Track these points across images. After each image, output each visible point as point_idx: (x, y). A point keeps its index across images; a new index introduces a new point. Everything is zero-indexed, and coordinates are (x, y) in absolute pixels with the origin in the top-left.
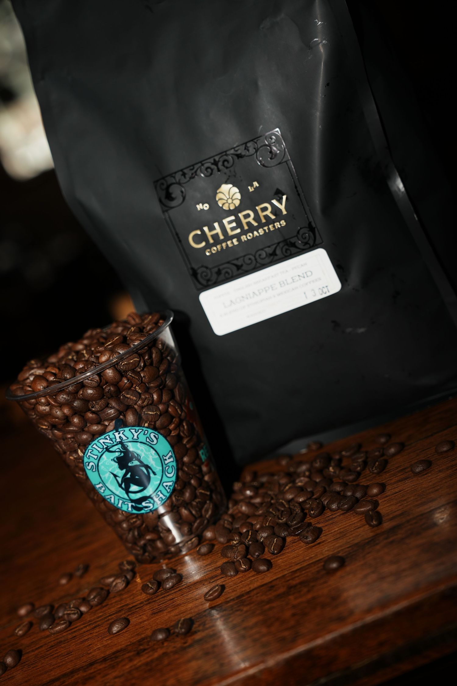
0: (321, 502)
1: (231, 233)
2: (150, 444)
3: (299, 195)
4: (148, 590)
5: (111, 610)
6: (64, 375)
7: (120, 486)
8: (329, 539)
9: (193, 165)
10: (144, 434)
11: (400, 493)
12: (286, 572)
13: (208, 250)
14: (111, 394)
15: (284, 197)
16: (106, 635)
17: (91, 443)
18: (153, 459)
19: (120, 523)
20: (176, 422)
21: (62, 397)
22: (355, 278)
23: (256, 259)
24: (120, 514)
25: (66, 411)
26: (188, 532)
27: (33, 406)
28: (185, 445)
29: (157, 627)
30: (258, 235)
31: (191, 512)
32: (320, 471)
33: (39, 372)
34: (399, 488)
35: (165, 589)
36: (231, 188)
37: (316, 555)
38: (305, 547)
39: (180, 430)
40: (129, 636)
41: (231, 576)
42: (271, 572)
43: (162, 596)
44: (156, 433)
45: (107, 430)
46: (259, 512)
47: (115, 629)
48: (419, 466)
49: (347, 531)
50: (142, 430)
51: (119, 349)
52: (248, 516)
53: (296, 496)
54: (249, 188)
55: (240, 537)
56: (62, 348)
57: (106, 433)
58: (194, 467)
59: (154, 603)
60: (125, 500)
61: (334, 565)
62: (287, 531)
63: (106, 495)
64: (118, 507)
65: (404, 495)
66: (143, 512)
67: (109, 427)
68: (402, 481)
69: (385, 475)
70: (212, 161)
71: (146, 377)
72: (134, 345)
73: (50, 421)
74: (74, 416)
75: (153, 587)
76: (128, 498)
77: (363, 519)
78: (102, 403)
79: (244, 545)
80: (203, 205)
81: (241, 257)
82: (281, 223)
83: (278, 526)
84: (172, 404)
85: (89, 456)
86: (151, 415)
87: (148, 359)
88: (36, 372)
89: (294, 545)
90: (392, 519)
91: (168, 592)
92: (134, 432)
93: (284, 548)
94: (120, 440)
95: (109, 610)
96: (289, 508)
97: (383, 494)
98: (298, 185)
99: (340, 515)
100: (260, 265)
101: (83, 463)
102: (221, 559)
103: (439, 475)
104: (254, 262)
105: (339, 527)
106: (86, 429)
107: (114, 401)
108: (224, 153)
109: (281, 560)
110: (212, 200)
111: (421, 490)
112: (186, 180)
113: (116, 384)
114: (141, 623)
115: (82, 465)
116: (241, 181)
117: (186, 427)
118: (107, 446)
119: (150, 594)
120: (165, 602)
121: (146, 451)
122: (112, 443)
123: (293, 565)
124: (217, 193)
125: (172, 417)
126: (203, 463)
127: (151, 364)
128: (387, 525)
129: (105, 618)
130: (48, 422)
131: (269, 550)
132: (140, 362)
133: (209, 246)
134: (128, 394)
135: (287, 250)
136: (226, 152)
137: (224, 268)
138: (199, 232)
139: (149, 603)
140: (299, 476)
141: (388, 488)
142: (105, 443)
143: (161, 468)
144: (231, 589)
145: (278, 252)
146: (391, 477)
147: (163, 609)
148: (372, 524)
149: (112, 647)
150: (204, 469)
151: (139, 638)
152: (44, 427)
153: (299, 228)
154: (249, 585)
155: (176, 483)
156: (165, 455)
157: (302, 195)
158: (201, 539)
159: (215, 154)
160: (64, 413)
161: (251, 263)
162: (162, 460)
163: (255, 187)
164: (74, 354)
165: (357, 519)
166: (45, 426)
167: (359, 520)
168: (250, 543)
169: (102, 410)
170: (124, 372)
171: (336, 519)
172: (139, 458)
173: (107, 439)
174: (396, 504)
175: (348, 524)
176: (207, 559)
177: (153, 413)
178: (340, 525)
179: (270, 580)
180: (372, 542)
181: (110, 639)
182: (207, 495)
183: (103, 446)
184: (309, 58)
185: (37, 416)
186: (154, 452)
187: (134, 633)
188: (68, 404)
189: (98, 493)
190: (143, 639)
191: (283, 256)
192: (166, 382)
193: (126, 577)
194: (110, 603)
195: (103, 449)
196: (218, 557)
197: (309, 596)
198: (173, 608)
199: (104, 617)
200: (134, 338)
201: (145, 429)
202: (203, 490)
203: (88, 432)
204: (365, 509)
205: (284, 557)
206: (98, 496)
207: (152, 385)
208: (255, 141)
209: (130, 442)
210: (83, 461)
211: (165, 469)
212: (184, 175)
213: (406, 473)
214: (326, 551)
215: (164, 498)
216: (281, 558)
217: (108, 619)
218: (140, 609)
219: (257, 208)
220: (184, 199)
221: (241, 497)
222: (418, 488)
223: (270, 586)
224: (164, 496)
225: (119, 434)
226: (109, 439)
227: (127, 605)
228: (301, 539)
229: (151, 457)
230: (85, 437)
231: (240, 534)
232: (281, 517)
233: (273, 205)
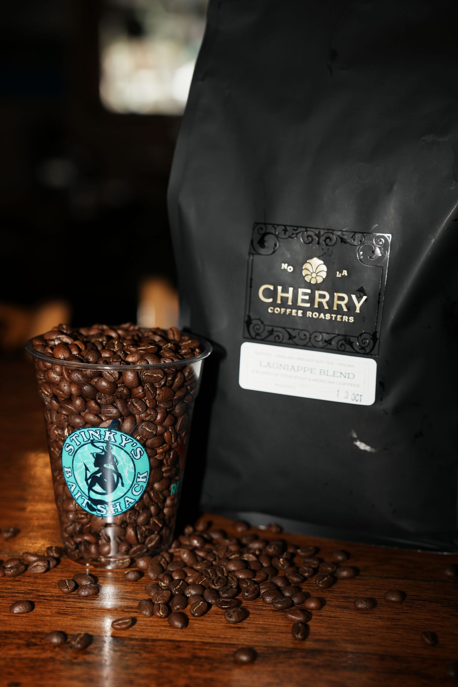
0: (259, 589)
1: (300, 303)
2: (132, 457)
3: (379, 302)
4: (64, 587)
5: (21, 587)
6: (88, 356)
7: (86, 480)
8: (250, 628)
9: (298, 227)
10: (132, 445)
11: (334, 619)
12: (197, 640)
13: (272, 308)
14: (121, 395)
15: (365, 298)
16: (5, 610)
17: (81, 429)
18: (128, 472)
19: (68, 512)
20: (165, 448)
21: (76, 376)
22: (390, 402)
23: (310, 338)
24: (73, 504)
25: (74, 390)
26: (126, 551)
27: (46, 369)
28: (163, 472)
29: (56, 628)
30: (323, 318)
31: (136, 535)
32: (270, 558)
33: (66, 340)
34: (335, 614)
35: (80, 595)
36: (321, 264)
37: (232, 638)
38: (225, 624)
39: (165, 457)
40: (27, 623)
41: (145, 615)
42: (183, 631)
43: (73, 600)
44: (143, 449)
45: (101, 425)
46: (197, 566)
47: (17, 610)
48: (363, 603)
49: (270, 630)
50: (132, 441)
51: (149, 359)
52: (185, 565)
53: (238, 570)
54: (338, 273)
55: (170, 582)
56: (95, 326)
57: (99, 428)
58: (161, 496)
59: (63, 602)
60: (83, 495)
61: (244, 658)
62: (216, 600)
63: (69, 481)
64: (74, 498)
65: (337, 623)
66: (94, 513)
67: (104, 423)
68: (342, 608)
69: (327, 593)
70: (317, 233)
71: (161, 396)
72: (164, 362)
73: (54, 391)
74: (78, 397)
75: (69, 588)
76: (87, 494)
77: (290, 626)
78: (109, 398)
79: (170, 592)
80: (288, 266)
81: (297, 329)
82: (350, 318)
83: (209, 590)
84: (170, 430)
85: (73, 439)
86: (147, 432)
87: (170, 380)
88: (63, 338)
89: (216, 617)
90: (316, 641)
91: (80, 599)
92: (124, 439)
93: (205, 615)
94: (108, 440)
95: (19, 587)
96: (227, 577)
97: (318, 611)
98: (383, 293)
99: (270, 610)
100: (311, 345)
101: (64, 443)
102: (142, 593)
103: (378, 622)
104: (308, 340)
105: (264, 622)
106: (83, 414)
107: (121, 403)
108: (331, 231)
109: (197, 625)
110: (298, 266)
111: (355, 627)
112: (284, 237)
113: (130, 389)
114: (43, 615)
115: (61, 443)
116: (334, 263)
117: (171, 456)
118: (93, 439)
119: (63, 592)
120: (73, 607)
121: (126, 461)
122: (100, 439)
123: (207, 636)
124: (306, 262)
125: (164, 442)
126: (169, 496)
127: (171, 386)
128: (309, 644)
129: (13, 593)
130: (52, 390)
131: (191, 610)
132: (162, 379)
133: (274, 304)
134: (136, 403)
135: (342, 344)
136: (333, 230)
137: (277, 331)
138: (272, 288)
139: (59, 600)
140: (249, 551)
141: (326, 608)
142: (93, 436)
143: (131, 483)
144: (139, 628)
145: (334, 343)
146: (332, 598)
147: (69, 613)
148: (297, 636)
149: (6, 625)
150: (168, 502)
151: (35, 630)
152: (46, 393)
153: (364, 331)
154: (158, 633)
155: (137, 502)
156: (141, 474)
157: (382, 304)
158: (133, 563)
159: (323, 227)
160: (71, 391)
161: (304, 339)
162: (136, 476)
163: (343, 274)
164: (105, 339)
165: (285, 623)
166: (48, 392)
167: (285, 625)
168: (177, 593)
169: (106, 405)
170: (143, 381)
171: (265, 612)
172: (117, 464)
173: (97, 433)
174: (326, 628)
175: (274, 624)
176: (130, 586)
177: (149, 430)
178: (266, 620)
179: (179, 639)
180: (289, 653)
181: (8, 616)
182: (159, 526)
183: (90, 438)
184: (451, 188)
185: (45, 379)
186: (133, 465)
187: (33, 623)
188: (79, 385)
189: (64, 475)
190: (39, 633)
191: (336, 349)
192: (175, 407)
193: (49, 563)
194: (22, 580)
195: (89, 439)
196: (141, 590)
197: (209, 675)
198: (78, 617)
199: (12, 591)
200: (168, 355)
201: (135, 441)
202: (158, 520)
203: (83, 418)
204: (296, 618)
205: (202, 623)
206: (61, 477)
207: (162, 405)
208: (365, 235)
209: (116, 446)
210: (65, 440)
211: (135, 485)
212: (285, 231)
213: (348, 602)
214: (242, 639)
215: (120, 510)
216: (198, 622)
217: (14, 595)
218: (48, 602)
219: (335, 294)
220: (274, 252)
221: (187, 543)
222: (353, 623)
223: (177, 645)
224: (121, 509)
225: (110, 434)
226: (99, 433)
227: (38, 591)
228: (226, 615)
229: (127, 468)
230: (78, 420)
231: (172, 579)
232: (216, 583)
233: (350, 299)
